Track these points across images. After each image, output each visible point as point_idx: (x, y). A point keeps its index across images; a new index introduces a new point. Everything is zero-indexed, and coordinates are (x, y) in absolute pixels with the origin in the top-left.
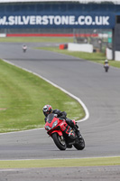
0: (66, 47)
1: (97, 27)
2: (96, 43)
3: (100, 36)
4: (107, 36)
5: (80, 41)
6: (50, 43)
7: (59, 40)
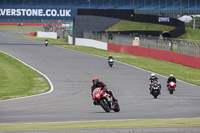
0: (36, 34)
1: (61, 18)
2: (60, 31)
3: (63, 25)
4: (69, 25)
5: (47, 29)
6: (22, 32)
7: (30, 29)
